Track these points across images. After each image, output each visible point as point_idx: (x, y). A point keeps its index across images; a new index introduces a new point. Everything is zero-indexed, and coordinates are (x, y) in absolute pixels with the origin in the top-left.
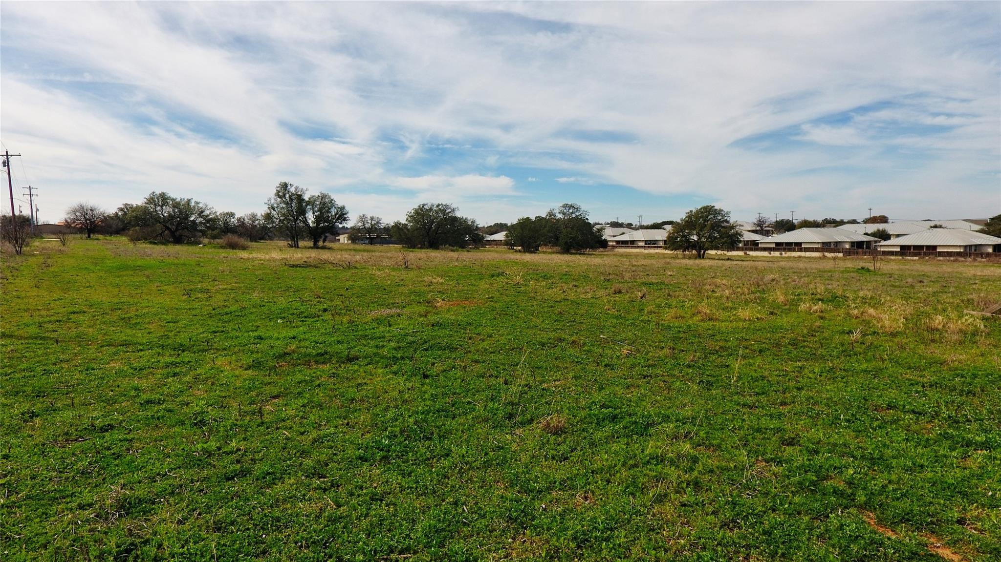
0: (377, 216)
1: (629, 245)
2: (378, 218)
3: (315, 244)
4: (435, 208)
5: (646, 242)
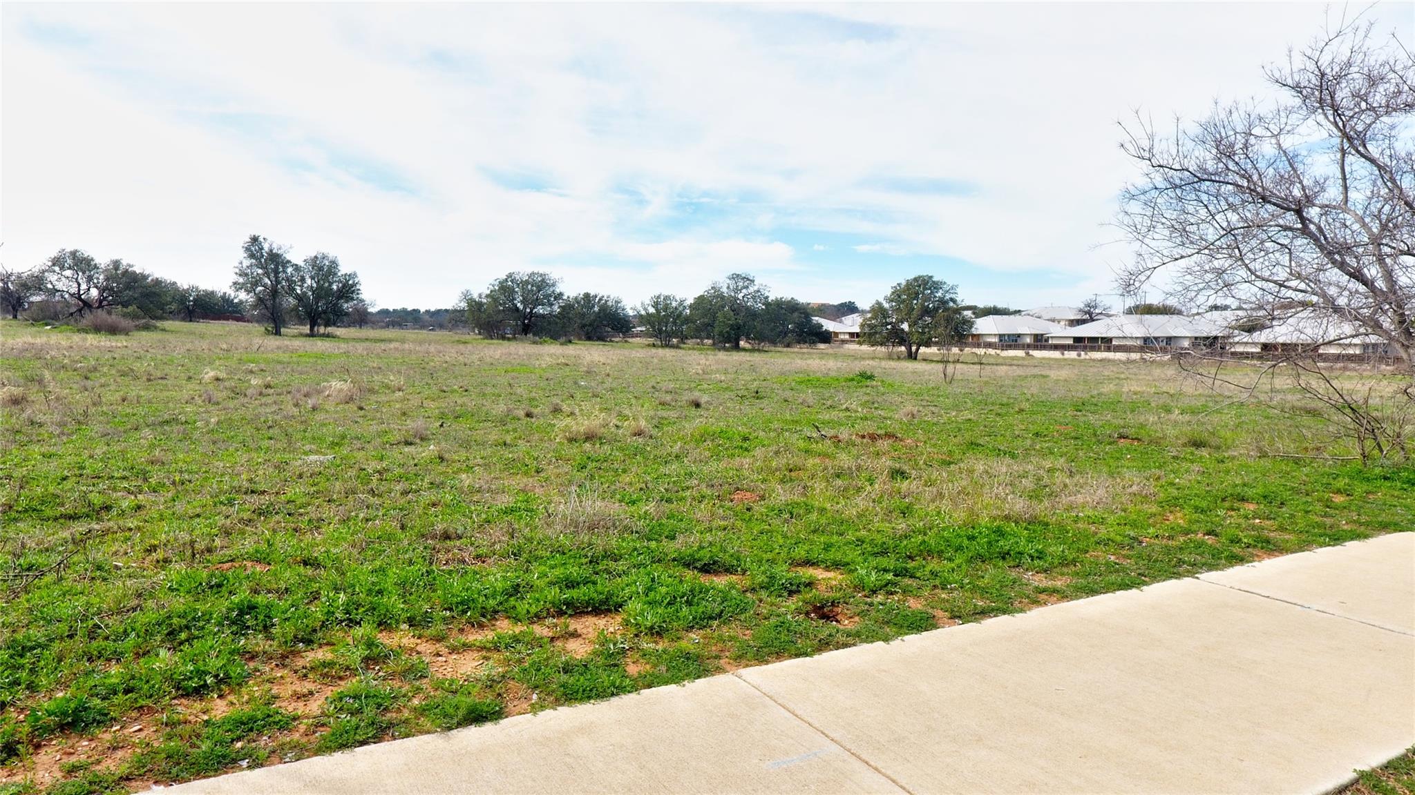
3: (312, 329)
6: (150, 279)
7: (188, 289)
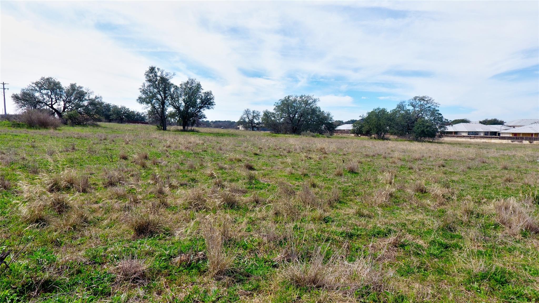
0: (257, 110)
1: (453, 135)
2: (258, 111)
3: (184, 128)
4: (298, 99)
5: (469, 133)
6: (105, 104)
7: (121, 108)
